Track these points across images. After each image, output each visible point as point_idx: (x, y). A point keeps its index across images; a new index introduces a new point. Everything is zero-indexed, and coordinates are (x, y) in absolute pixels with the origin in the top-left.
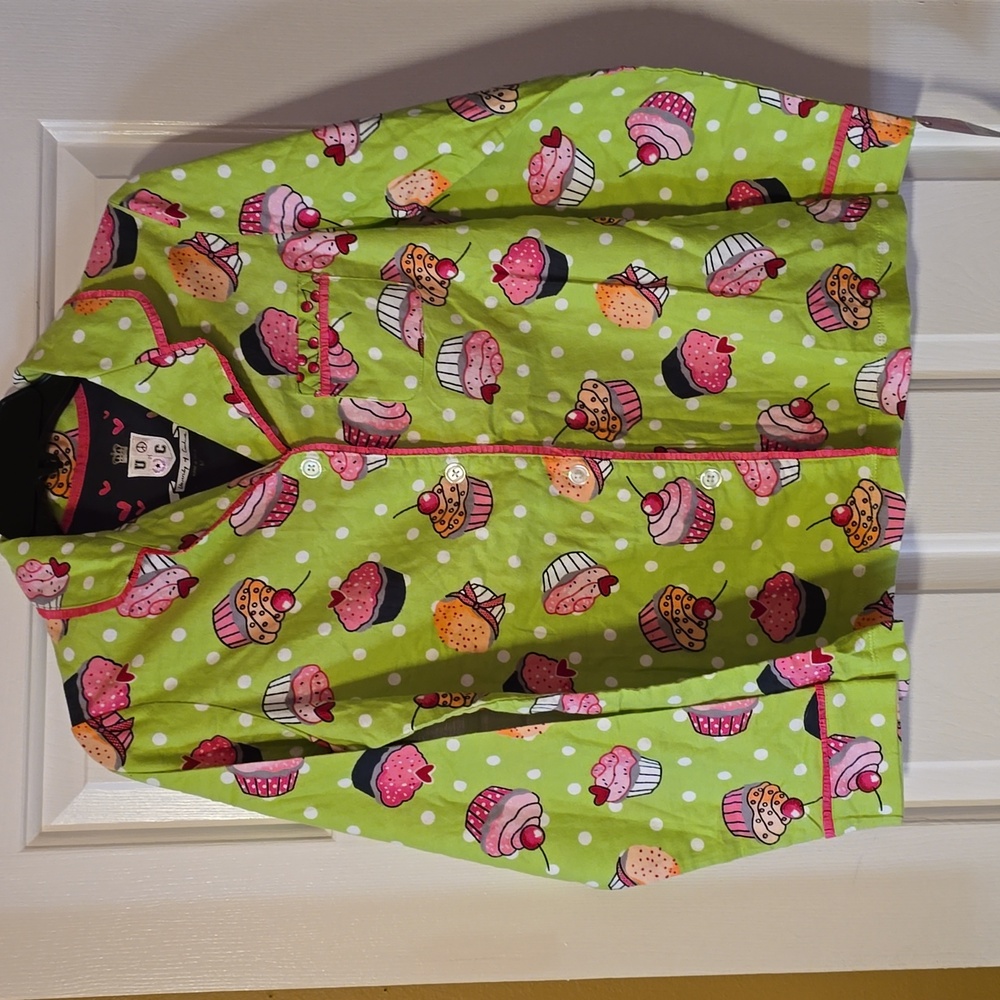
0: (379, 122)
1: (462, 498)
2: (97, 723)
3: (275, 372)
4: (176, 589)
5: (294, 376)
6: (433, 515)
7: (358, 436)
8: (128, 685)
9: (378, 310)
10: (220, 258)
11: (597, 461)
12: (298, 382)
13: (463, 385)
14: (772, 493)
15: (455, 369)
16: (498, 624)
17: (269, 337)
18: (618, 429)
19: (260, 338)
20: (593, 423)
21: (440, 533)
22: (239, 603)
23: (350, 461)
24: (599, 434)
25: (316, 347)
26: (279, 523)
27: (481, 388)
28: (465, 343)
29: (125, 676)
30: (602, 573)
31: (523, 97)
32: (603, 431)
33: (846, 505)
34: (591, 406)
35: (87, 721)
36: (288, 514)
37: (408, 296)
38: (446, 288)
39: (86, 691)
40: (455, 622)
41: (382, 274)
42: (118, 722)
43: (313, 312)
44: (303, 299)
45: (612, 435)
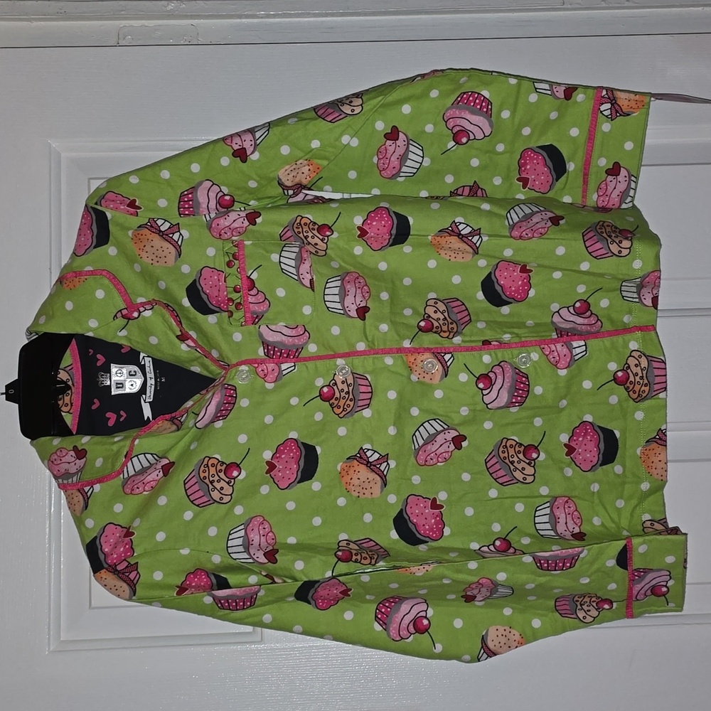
0: (268, 130)
1: (351, 388)
2: (113, 568)
3: (213, 312)
4: (161, 472)
5: (227, 313)
6: (331, 402)
7: (274, 350)
8: (131, 539)
9: (280, 262)
10: (167, 235)
11: (443, 355)
12: (229, 317)
13: (344, 309)
14: (568, 367)
15: (337, 298)
16: (385, 476)
17: (206, 287)
18: (455, 330)
19: (200, 289)
20: (437, 327)
21: (338, 415)
22: (202, 475)
23: (270, 369)
24: (442, 334)
25: (240, 292)
26: (225, 417)
27: (356, 310)
28: (343, 280)
29: (129, 533)
30: (454, 434)
31: (366, 102)
32: (444, 332)
33: (623, 370)
34: (435, 316)
35: (106, 569)
36: (231, 410)
37: (300, 250)
38: (326, 243)
39: (103, 547)
40: (355, 477)
41: (281, 237)
42: (127, 567)
43: (236, 267)
44: (227, 259)
45: (452, 334)
